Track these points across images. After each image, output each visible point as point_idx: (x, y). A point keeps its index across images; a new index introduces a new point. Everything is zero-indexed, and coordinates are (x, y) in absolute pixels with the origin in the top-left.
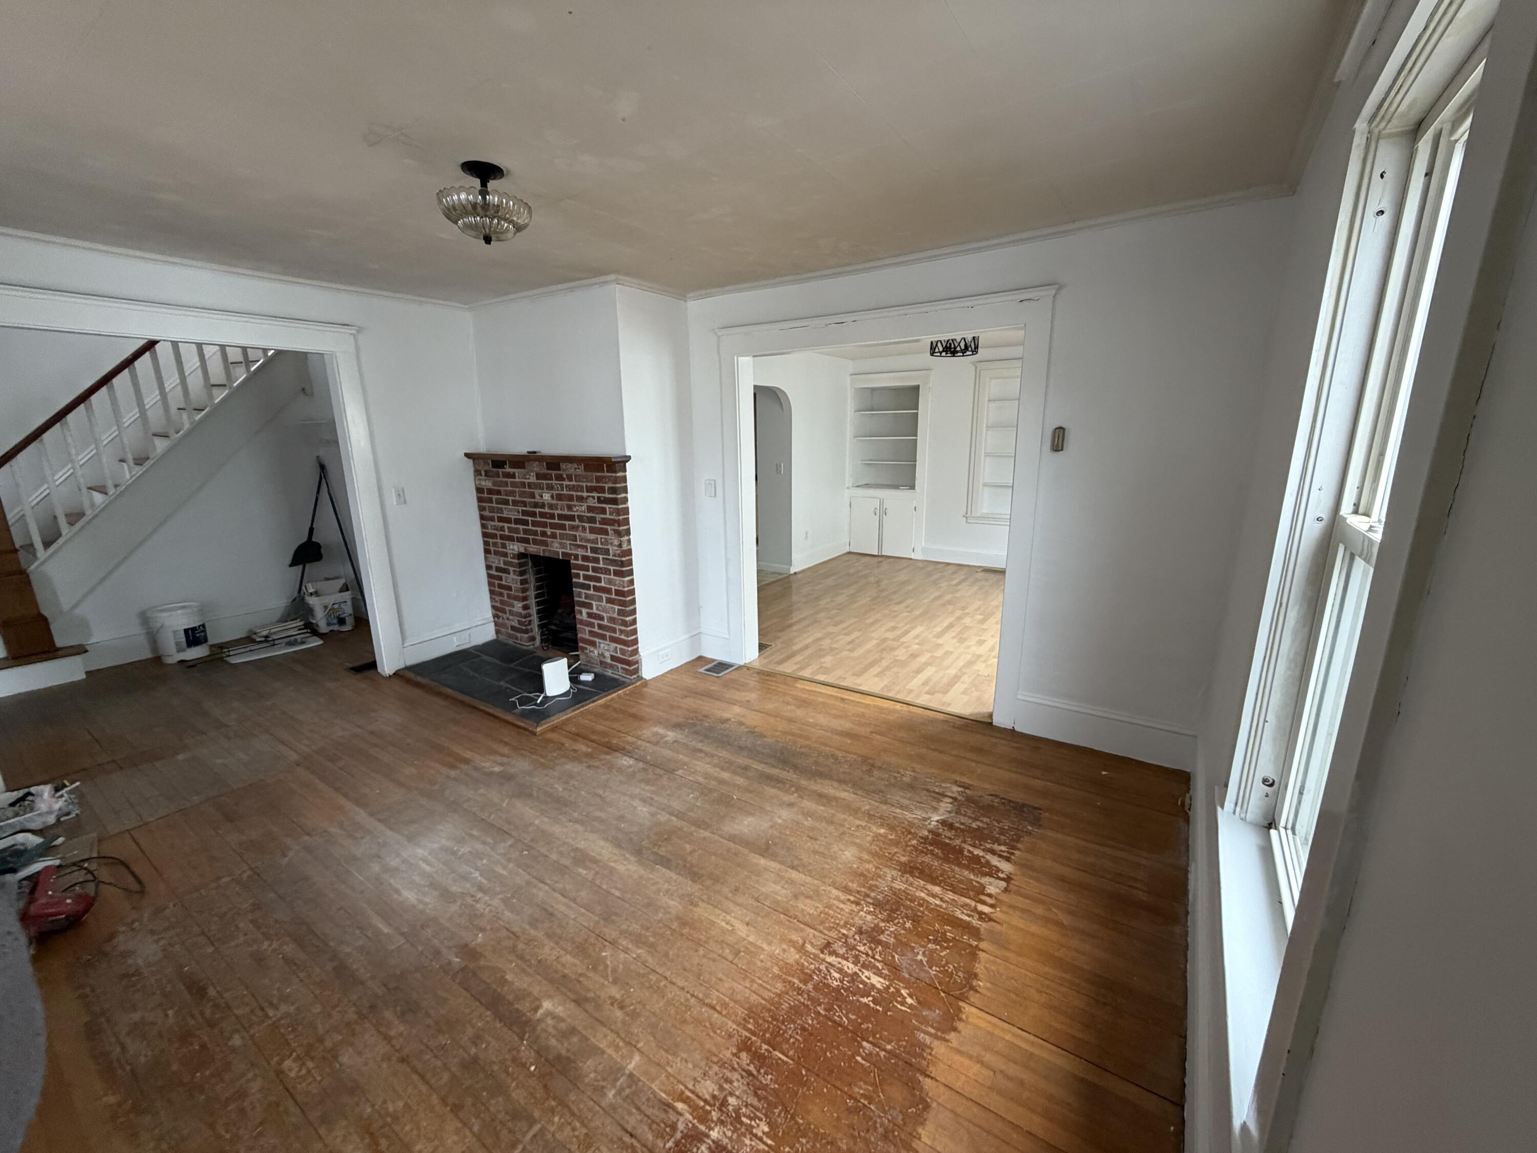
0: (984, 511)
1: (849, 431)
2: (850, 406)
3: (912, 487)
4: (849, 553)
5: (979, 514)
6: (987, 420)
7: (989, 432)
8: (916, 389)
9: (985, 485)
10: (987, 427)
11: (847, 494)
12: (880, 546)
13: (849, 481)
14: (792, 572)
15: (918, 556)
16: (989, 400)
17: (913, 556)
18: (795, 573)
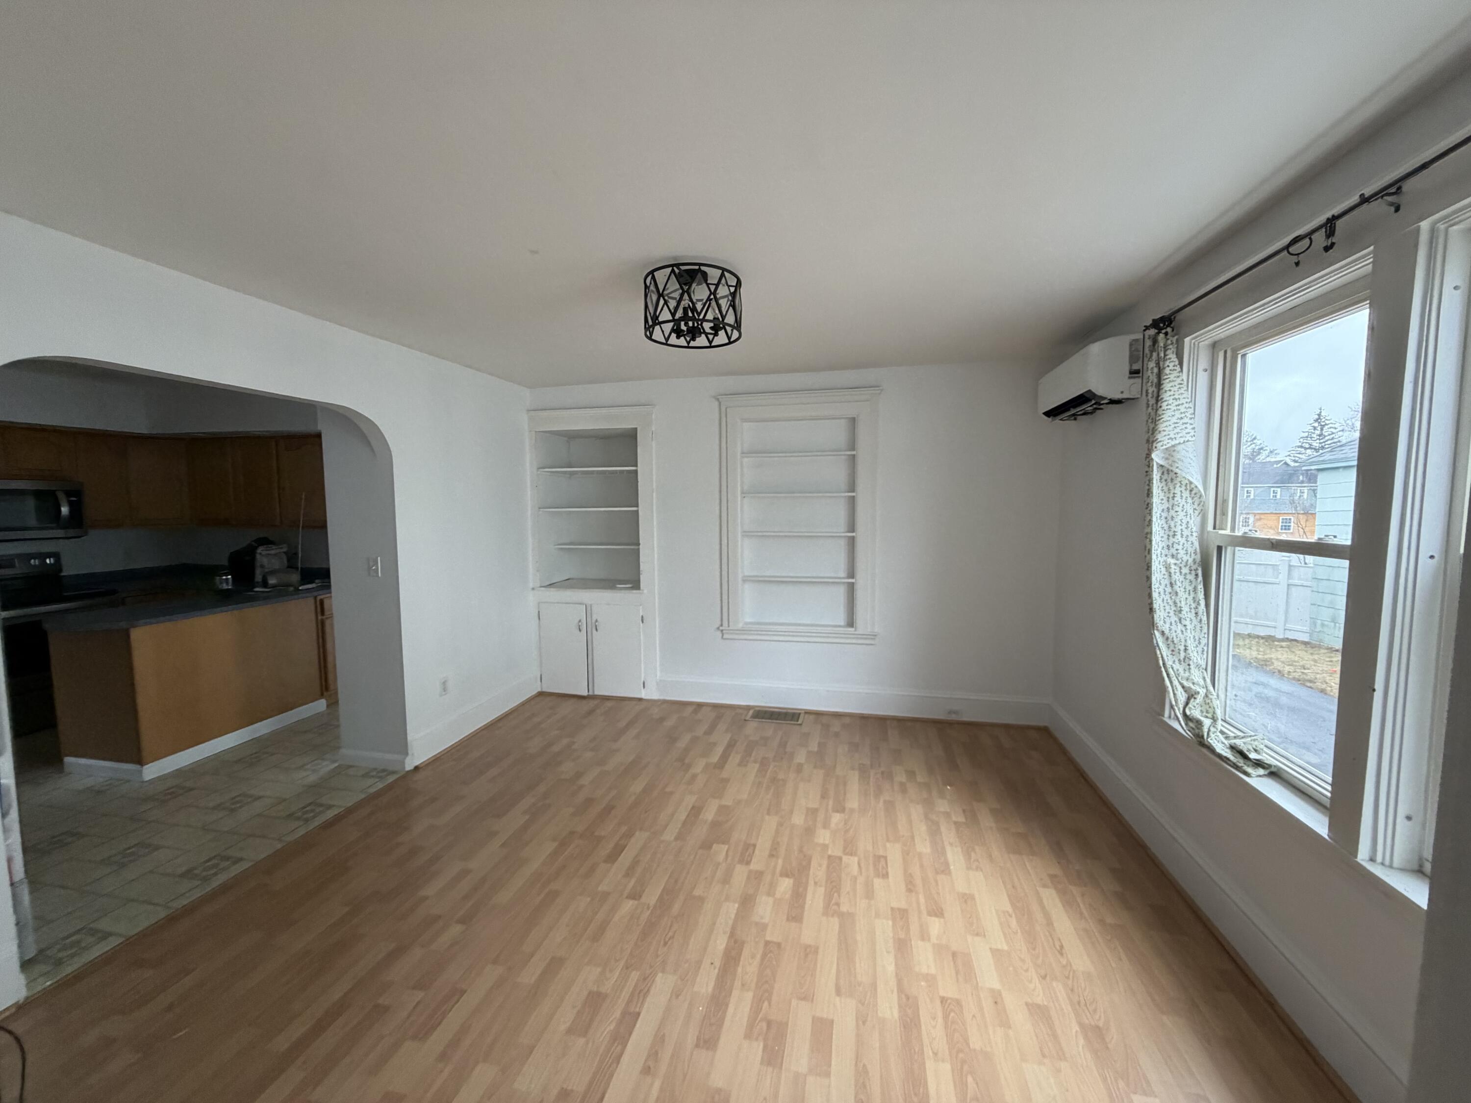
0: (748, 620)
1: (529, 498)
2: (529, 460)
3: (636, 585)
4: (541, 694)
5: (740, 625)
6: (742, 483)
7: (746, 500)
8: (631, 436)
9: (746, 580)
10: (743, 493)
11: (532, 599)
12: (590, 681)
13: (533, 579)
14: (409, 766)
15: (650, 693)
16: (743, 453)
17: (644, 694)
18: (417, 768)
